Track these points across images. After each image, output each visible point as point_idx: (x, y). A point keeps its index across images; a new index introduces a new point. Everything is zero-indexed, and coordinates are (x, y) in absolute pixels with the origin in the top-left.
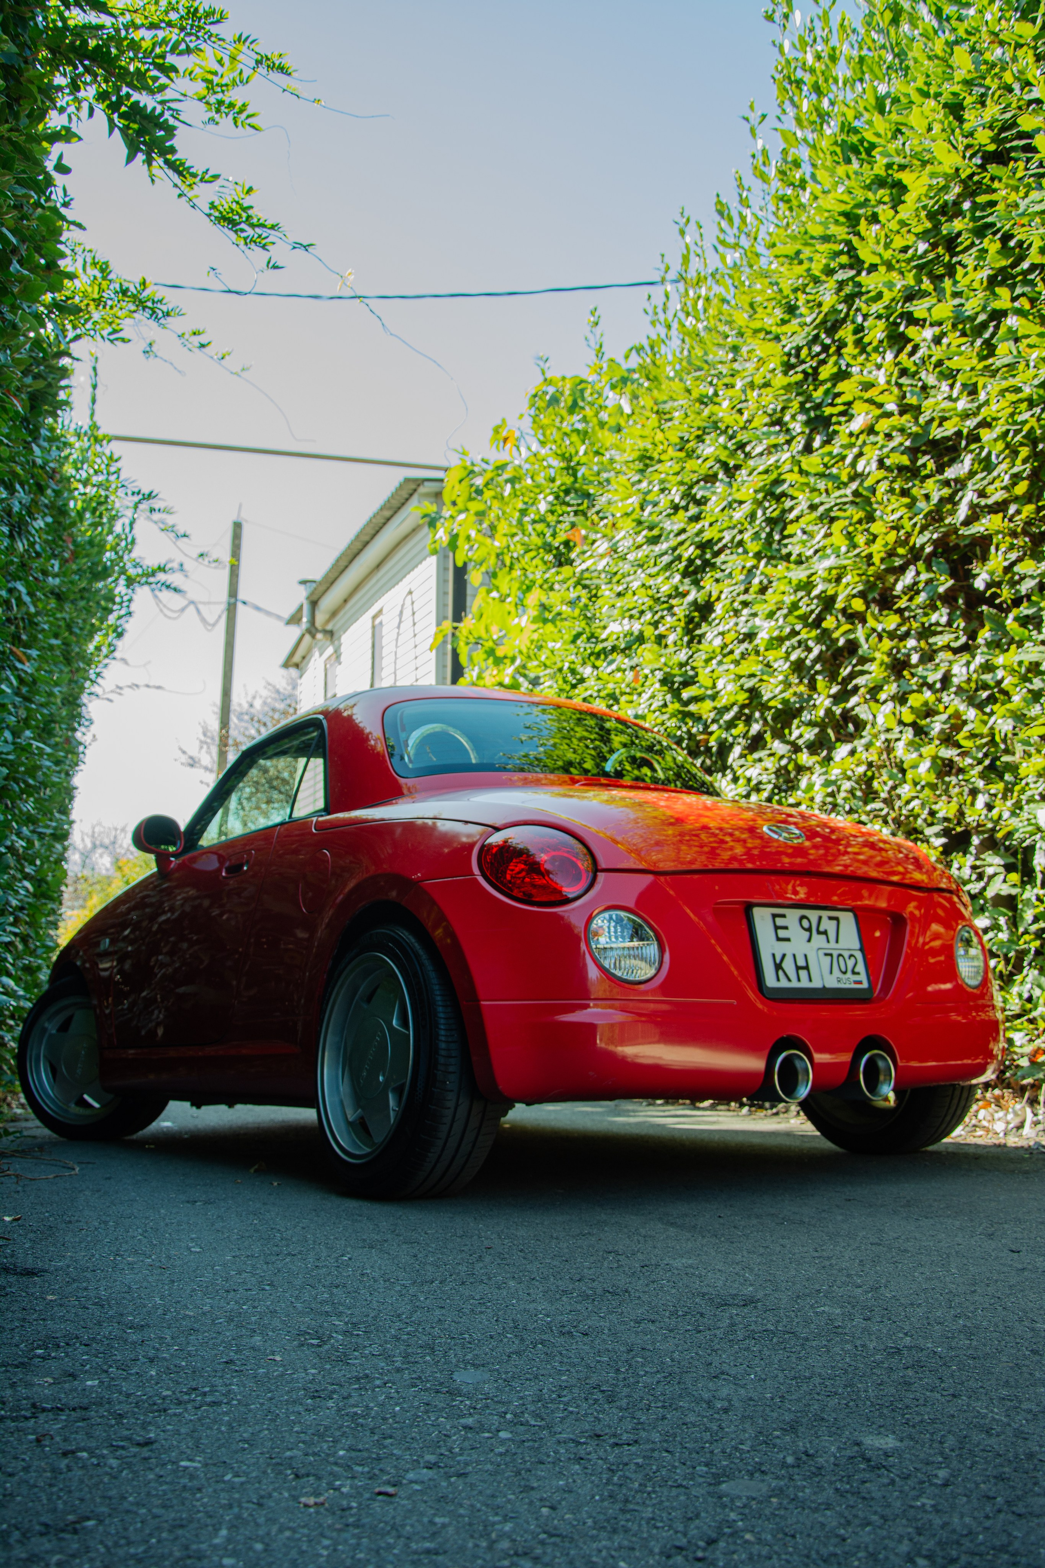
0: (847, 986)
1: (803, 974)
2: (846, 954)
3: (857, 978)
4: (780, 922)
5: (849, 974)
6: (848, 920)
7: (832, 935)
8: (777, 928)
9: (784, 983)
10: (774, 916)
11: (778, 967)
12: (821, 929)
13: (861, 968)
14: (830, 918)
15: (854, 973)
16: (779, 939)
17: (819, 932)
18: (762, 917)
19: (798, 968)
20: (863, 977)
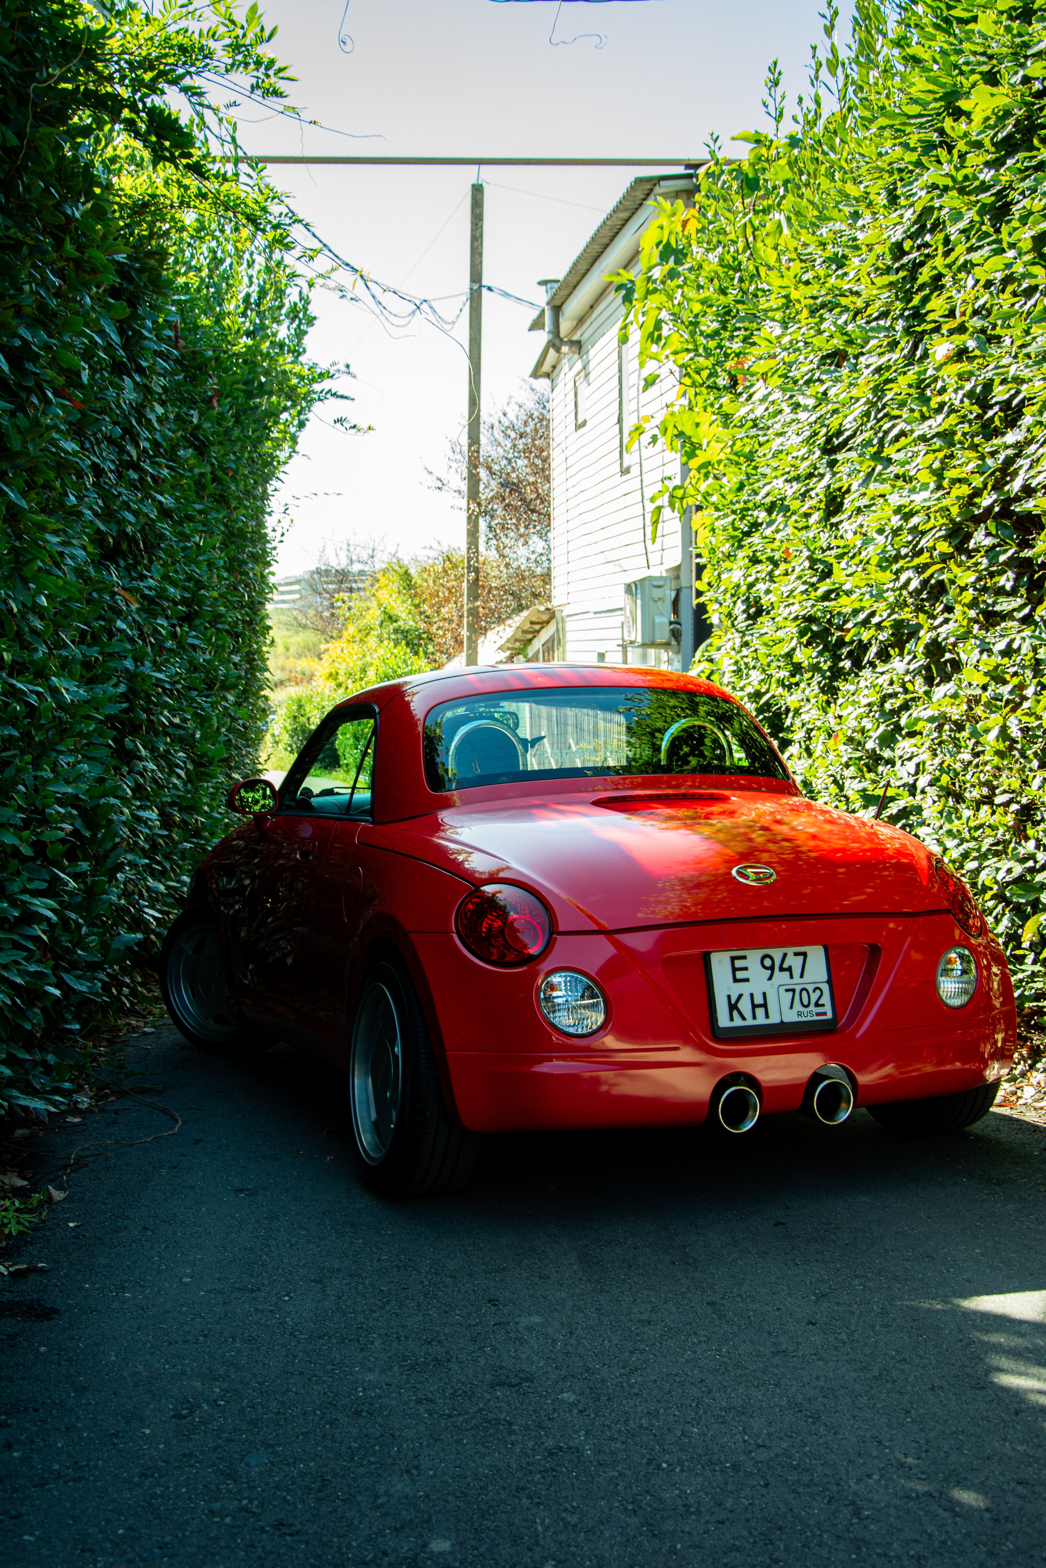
0: (809, 1018)
1: (760, 1012)
2: (810, 988)
3: (820, 1010)
4: (738, 964)
5: (812, 1007)
6: (817, 955)
7: (796, 971)
8: (734, 970)
9: (738, 1022)
10: (733, 959)
11: (733, 1007)
12: (785, 966)
13: (826, 999)
14: (796, 954)
15: (817, 1005)
16: (736, 980)
17: (781, 969)
18: (720, 963)
19: (754, 1006)
20: (828, 1009)
